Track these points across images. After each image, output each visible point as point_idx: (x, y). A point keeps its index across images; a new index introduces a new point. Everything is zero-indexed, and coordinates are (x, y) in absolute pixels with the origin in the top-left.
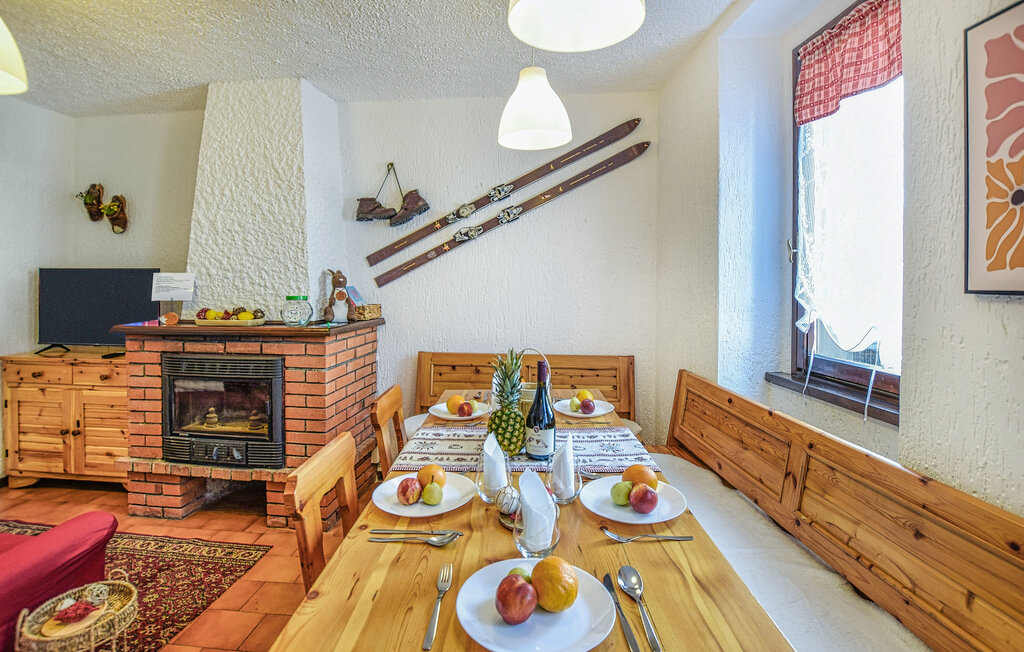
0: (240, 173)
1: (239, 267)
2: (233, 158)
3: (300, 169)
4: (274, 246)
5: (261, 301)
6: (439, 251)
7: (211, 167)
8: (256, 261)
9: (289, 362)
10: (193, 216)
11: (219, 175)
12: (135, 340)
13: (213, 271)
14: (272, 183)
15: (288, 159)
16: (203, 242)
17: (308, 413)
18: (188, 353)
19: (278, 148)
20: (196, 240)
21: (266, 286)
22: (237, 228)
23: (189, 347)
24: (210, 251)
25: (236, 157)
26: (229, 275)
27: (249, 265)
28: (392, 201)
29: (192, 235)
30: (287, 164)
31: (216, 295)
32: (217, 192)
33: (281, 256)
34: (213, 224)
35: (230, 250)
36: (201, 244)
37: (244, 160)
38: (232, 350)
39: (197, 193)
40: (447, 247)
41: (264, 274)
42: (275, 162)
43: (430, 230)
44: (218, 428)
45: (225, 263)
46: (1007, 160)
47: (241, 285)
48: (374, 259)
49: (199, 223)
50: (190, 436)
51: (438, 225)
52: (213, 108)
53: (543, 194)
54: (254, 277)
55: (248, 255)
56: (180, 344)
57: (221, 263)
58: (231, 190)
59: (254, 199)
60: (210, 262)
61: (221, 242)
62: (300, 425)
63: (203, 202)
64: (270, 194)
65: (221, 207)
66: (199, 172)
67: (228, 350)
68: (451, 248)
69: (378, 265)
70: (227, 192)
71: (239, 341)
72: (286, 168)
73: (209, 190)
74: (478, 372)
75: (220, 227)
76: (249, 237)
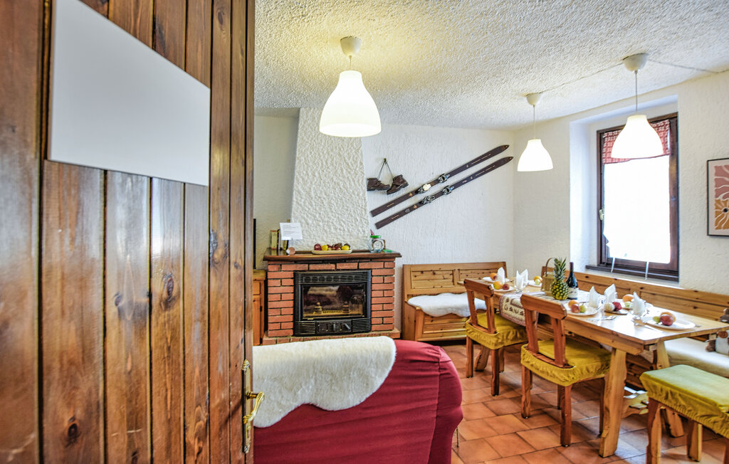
0: (324, 163)
1: (326, 219)
2: (319, 154)
3: (361, 164)
4: (348, 207)
5: (341, 239)
6: (411, 209)
7: (305, 159)
8: (337, 216)
9: (374, 272)
10: (295, 188)
11: (311, 164)
12: (275, 264)
13: (310, 222)
14: (344, 171)
15: (353, 157)
16: (303, 204)
17: (385, 300)
18: (312, 271)
19: (347, 150)
20: (297, 202)
21: (344, 230)
22: (324, 196)
23: (312, 267)
24: (307, 209)
25: (321, 154)
26: (321, 224)
27: (333, 218)
28: (386, 180)
29: (294, 199)
30: (353, 160)
31: (312, 236)
32: (310, 174)
33: (352, 212)
34: (309, 193)
35: (320, 209)
36: (301, 205)
37: (326, 156)
38: (341, 268)
39: (296, 174)
40: (416, 207)
41: (343, 224)
42: (346, 158)
43: (406, 197)
44: (323, 314)
45: (317, 216)
46: (722, 200)
47: (328, 230)
48: (375, 213)
49: (299, 192)
50: (314, 320)
51: (411, 195)
52: (305, 123)
53: (464, 180)
54: (337, 226)
55: (332, 212)
56: (307, 265)
57: (315, 217)
58: (319, 174)
59: (334, 179)
60: (308, 216)
61: (314, 204)
62: (380, 307)
63: (301, 180)
64: (344, 177)
65: (314, 183)
66: (297, 161)
67: (338, 268)
68: (418, 207)
69: (377, 216)
70: (317, 174)
71: (345, 262)
72: (353, 162)
73: (305, 172)
74: (434, 274)
75: (313, 195)
76: (332, 202)
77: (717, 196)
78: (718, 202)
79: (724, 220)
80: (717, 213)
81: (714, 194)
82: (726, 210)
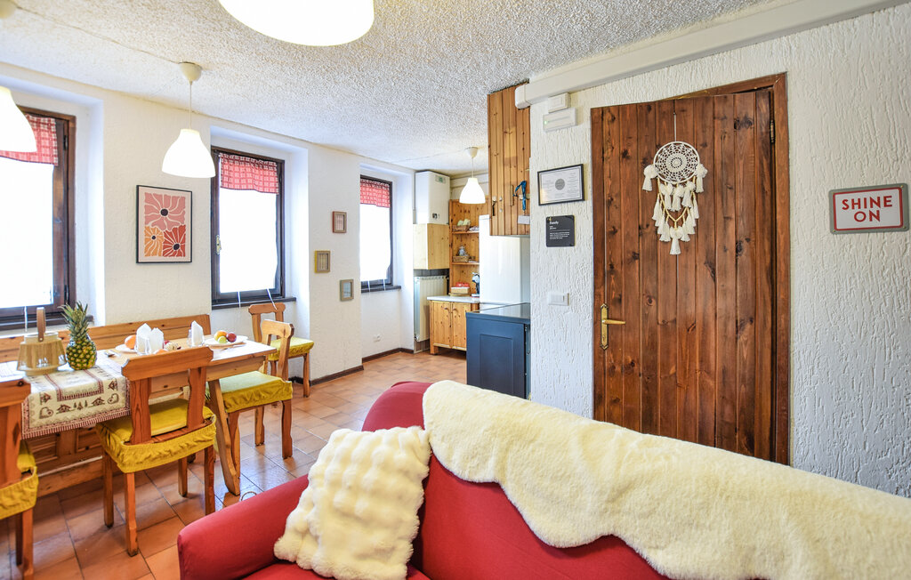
46: (151, 227)
77: (146, 223)
78: (147, 228)
79: (152, 248)
80: (146, 240)
81: (144, 220)
82: (154, 238)
